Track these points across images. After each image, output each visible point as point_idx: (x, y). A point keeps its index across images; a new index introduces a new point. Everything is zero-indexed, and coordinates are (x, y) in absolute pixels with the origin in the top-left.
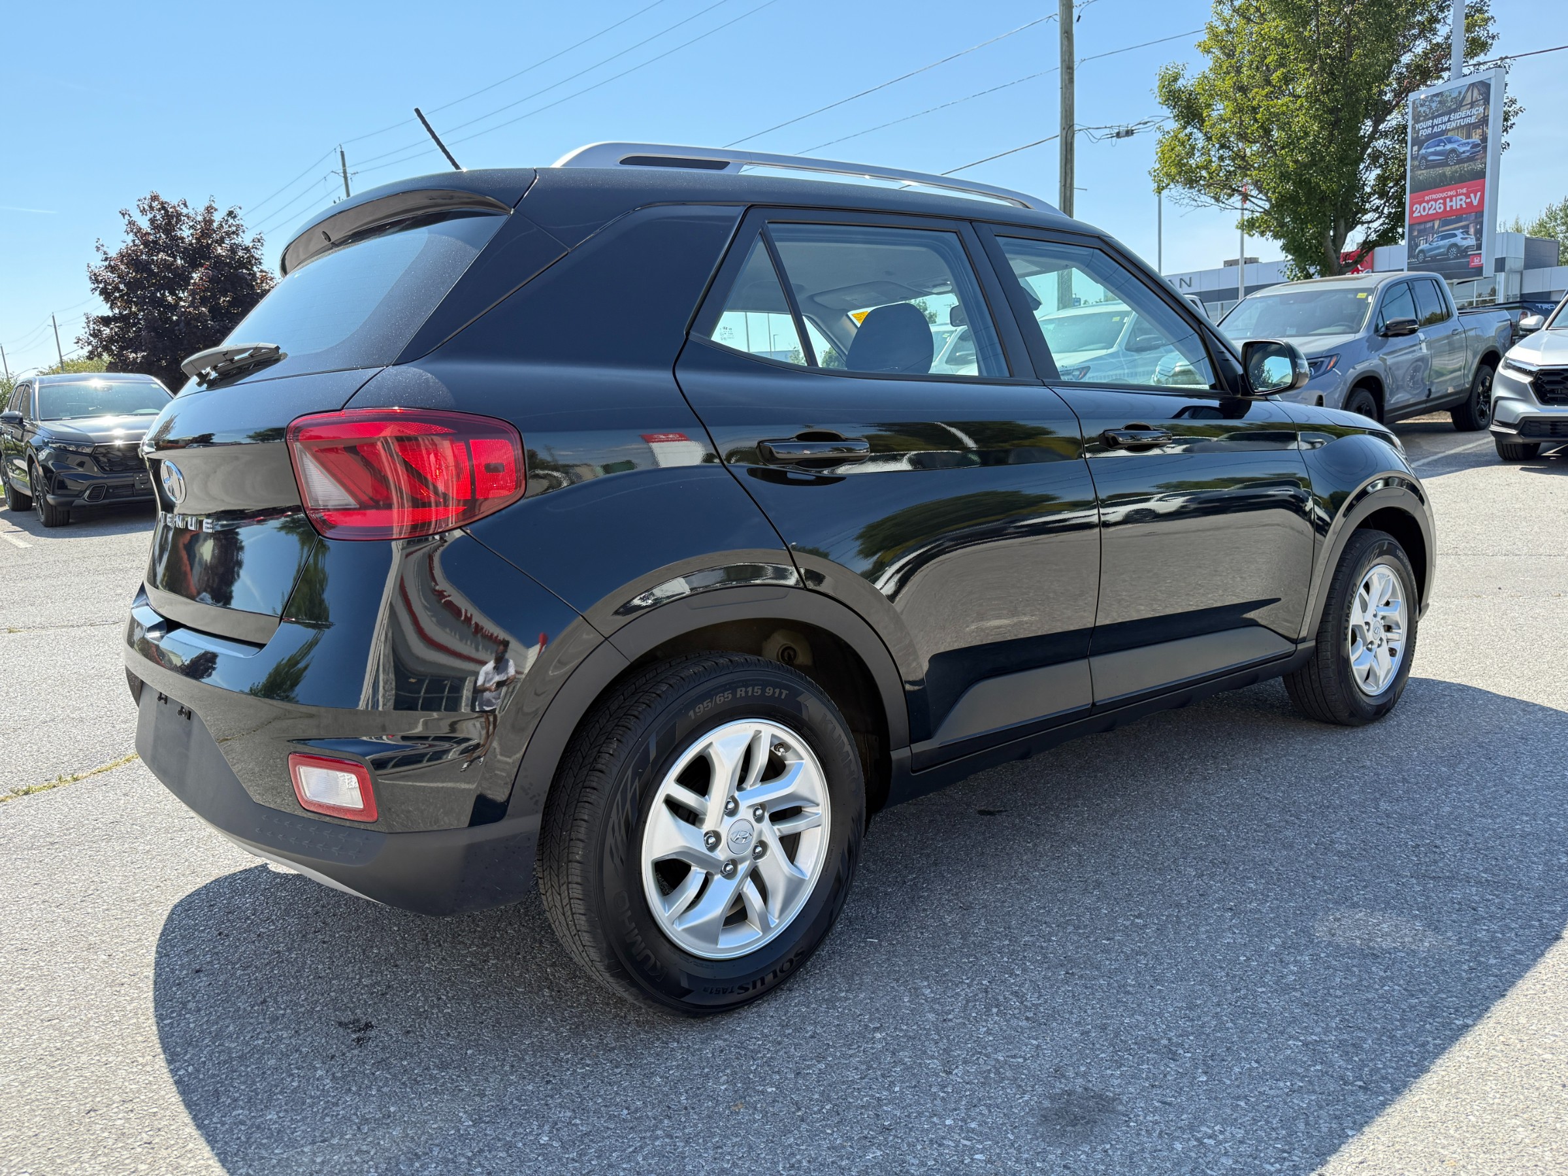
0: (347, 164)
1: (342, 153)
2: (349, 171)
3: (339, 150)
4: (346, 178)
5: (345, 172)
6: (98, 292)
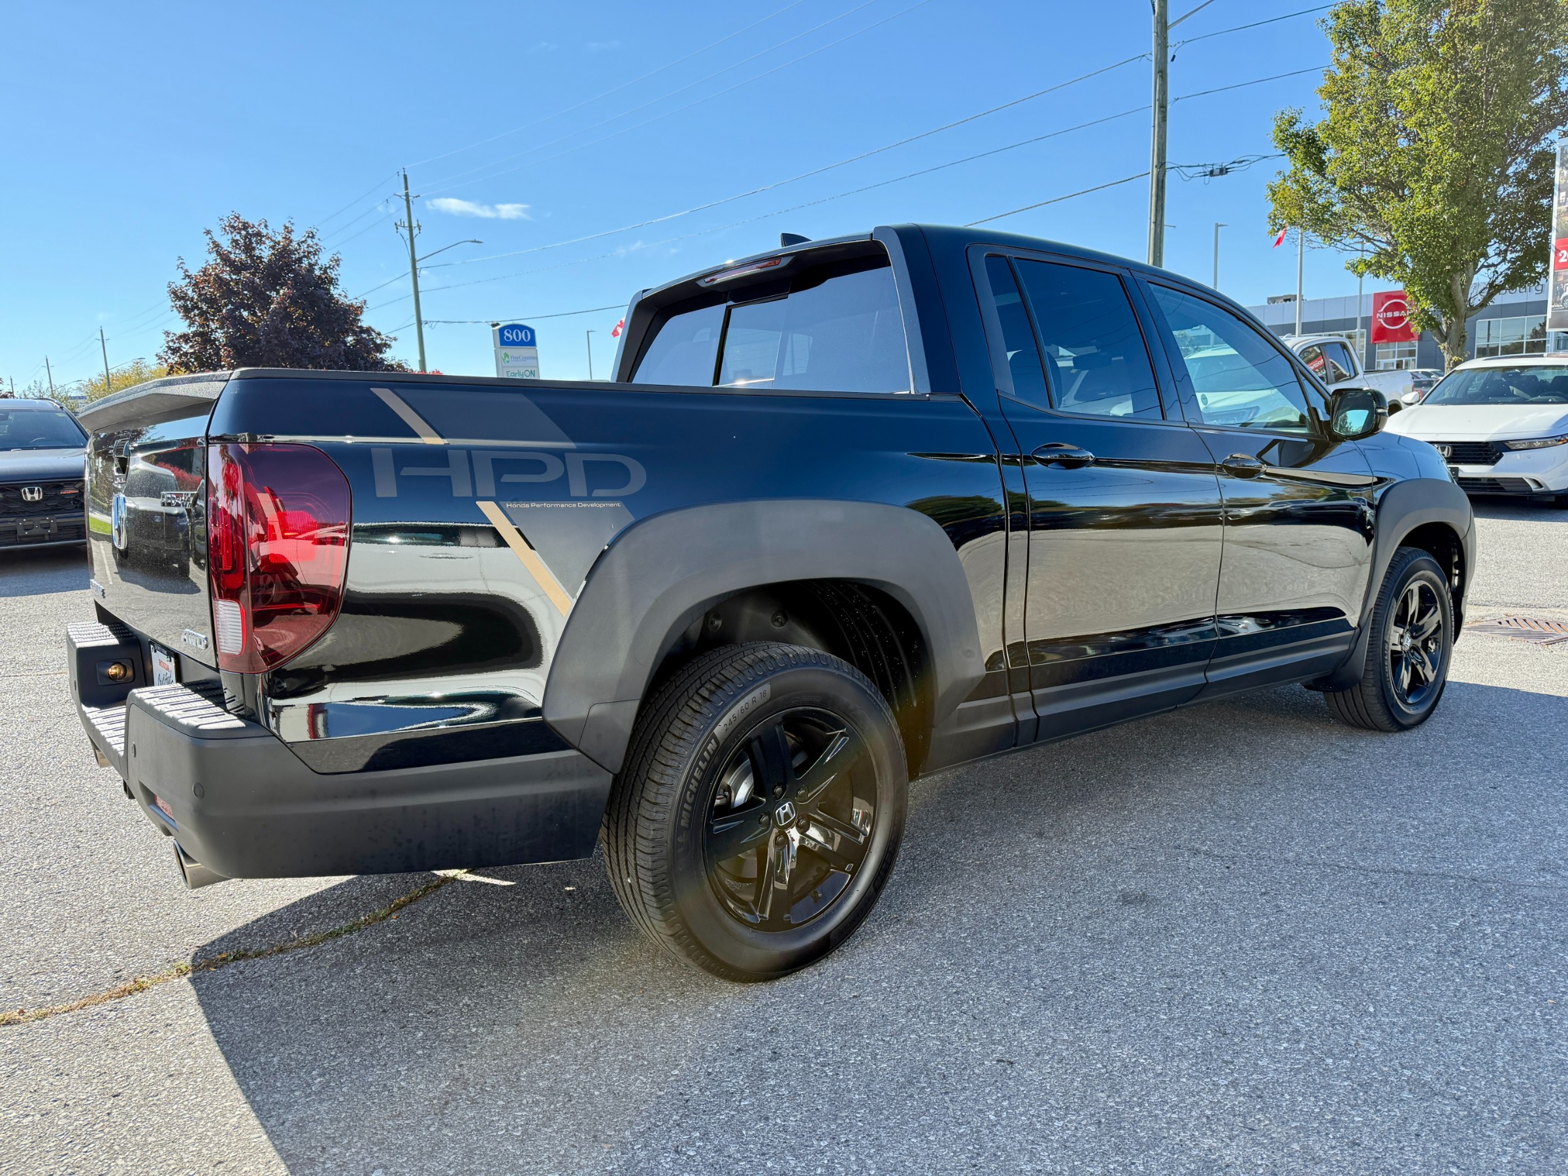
0: (409, 187)
1: (405, 177)
2: (411, 193)
3: (402, 174)
4: (408, 201)
5: (407, 195)
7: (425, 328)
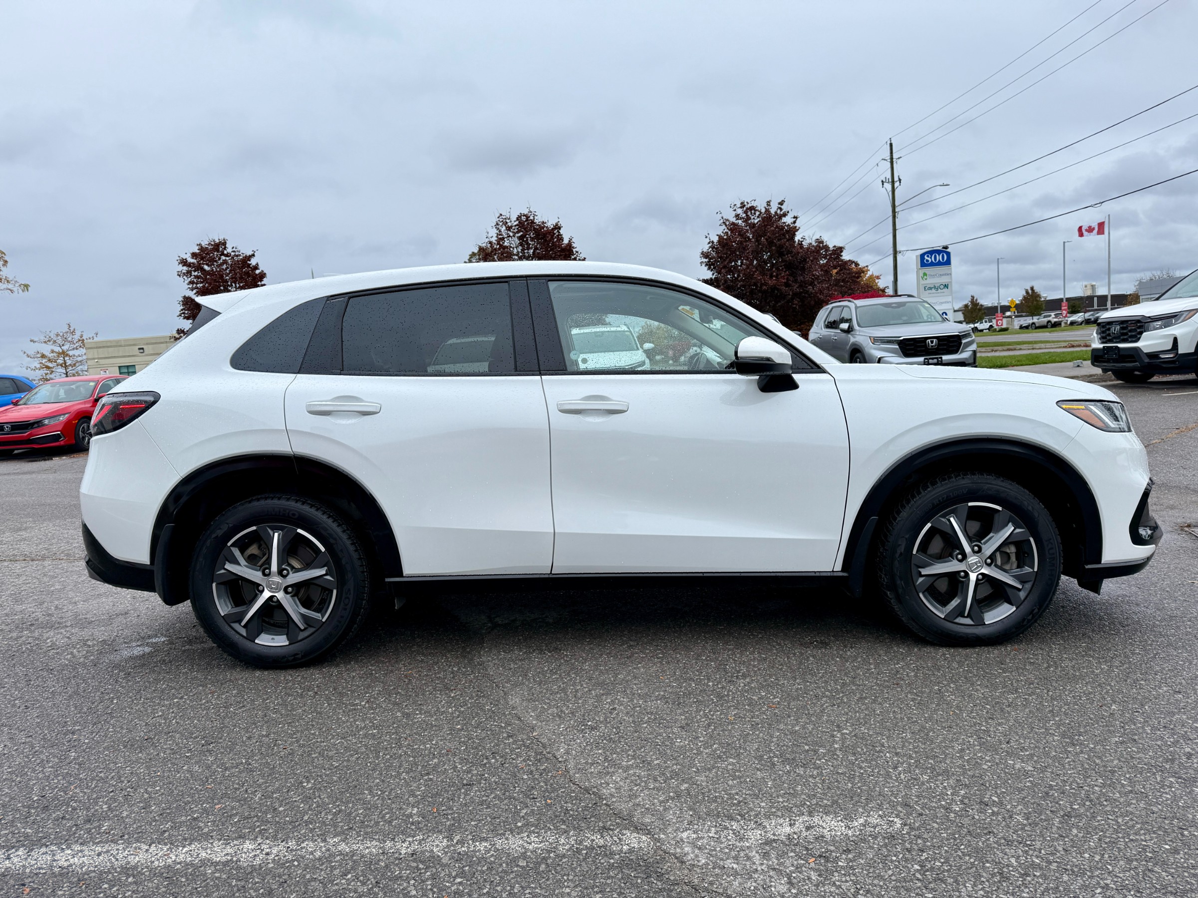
0: (894, 151)
1: (891, 145)
2: (895, 156)
3: (889, 142)
4: (892, 163)
5: (892, 158)
6: (703, 265)
7: (899, 257)
